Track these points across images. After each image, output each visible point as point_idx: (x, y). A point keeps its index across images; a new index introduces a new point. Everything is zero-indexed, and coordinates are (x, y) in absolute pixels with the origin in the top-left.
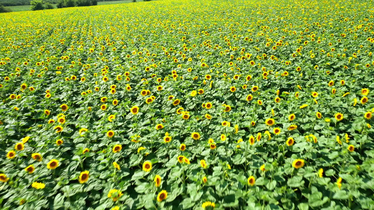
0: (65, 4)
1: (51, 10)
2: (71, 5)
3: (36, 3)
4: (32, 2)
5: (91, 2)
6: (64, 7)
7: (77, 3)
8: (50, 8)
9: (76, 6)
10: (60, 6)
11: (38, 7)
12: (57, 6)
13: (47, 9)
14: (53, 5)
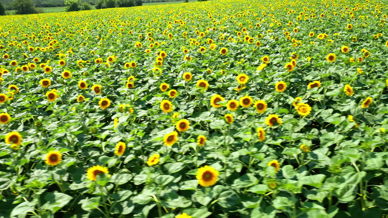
0: (104, 4)
1: (87, 11)
2: (111, 5)
3: (71, 3)
4: (67, 1)
5: (135, 2)
6: (103, 8)
7: (119, 3)
8: (87, 8)
9: (117, 7)
10: (99, 7)
11: (74, 8)
12: (96, 7)
13: (83, 10)
14: (90, 6)
